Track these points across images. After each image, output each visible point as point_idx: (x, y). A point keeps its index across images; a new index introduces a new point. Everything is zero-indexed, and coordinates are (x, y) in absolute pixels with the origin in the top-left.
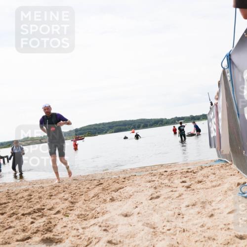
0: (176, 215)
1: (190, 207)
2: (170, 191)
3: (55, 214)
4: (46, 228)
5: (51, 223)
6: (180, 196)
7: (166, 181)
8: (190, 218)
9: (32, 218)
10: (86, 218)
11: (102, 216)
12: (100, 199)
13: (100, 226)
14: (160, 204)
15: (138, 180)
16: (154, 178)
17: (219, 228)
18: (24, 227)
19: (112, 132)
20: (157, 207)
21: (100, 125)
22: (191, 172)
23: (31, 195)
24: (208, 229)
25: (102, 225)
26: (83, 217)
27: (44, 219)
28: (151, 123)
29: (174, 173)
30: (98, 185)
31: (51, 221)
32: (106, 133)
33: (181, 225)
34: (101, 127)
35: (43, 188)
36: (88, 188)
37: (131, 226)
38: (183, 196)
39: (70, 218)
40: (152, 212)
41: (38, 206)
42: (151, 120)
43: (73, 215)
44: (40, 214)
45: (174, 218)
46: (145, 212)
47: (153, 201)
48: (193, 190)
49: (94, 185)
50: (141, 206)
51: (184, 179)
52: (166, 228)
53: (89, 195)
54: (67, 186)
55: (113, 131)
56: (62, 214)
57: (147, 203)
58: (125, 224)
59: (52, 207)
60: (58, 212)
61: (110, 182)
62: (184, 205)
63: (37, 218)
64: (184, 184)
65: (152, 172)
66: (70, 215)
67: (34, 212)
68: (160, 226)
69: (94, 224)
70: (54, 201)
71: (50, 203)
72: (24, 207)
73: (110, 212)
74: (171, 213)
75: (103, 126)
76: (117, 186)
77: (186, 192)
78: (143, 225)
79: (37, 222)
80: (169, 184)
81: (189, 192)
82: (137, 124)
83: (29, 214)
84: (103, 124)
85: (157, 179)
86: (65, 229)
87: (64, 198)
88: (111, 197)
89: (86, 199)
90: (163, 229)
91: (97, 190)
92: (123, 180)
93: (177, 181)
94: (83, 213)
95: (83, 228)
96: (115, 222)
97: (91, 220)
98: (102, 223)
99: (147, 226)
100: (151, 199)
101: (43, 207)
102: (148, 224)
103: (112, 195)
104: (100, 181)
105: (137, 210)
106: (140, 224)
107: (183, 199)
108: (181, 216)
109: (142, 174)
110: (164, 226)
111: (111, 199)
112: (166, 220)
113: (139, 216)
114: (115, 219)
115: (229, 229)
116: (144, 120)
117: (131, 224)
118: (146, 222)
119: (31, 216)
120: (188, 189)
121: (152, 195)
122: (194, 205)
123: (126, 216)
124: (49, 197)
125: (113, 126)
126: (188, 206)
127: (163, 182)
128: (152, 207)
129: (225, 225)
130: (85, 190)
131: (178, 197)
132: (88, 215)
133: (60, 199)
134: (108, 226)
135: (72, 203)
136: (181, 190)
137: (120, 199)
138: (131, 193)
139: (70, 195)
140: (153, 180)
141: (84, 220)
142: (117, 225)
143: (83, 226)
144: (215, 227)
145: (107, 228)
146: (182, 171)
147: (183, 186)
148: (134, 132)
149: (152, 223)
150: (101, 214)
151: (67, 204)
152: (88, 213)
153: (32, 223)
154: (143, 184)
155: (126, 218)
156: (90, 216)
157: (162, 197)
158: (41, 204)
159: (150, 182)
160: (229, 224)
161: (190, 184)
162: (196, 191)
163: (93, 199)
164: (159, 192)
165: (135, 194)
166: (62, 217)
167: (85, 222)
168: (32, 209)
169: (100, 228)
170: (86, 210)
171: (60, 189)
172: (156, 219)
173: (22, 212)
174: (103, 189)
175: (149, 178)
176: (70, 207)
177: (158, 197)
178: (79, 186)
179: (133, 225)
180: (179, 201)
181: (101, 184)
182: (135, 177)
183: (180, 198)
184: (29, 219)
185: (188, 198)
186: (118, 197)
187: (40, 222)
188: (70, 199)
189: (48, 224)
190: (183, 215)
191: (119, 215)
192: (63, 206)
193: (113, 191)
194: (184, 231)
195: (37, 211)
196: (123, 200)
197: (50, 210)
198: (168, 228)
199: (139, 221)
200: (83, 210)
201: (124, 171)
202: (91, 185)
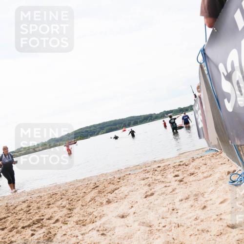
0: (171, 209)
1: (184, 201)
2: (163, 186)
3: (54, 223)
4: (46, 238)
5: (50, 233)
6: (173, 190)
7: (159, 177)
8: (184, 212)
9: (32, 230)
10: (84, 223)
11: (100, 220)
12: (96, 203)
13: (98, 231)
14: (155, 201)
15: (132, 179)
16: (147, 175)
17: (212, 219)
18: (25, 240)
19: (104, 133)
20: (152, 205)
21: (90, 127)
22: (183, 165)
23: (30, 206)
24: (202, 221)
25: (100, 229)
26: (81, 223)
27: (44, 230)
28: (141, 119)
29: (167, 168)
30: (94, 188)
31: (50, 231)
32: (98, 134)
33: (175, 220)
34: (92, 129)
35: (41, 197)
36: (85, 193)
37: (128, 227)
38: (177, 191)
39: (69, 226)
40: (147, 210)
41: (37, 217)
42: (141, 116)
43: (72, 222)
44: (40, 225)
45: (169, 213)
46: (141, 211)
47: (148, 198)
48: (186, 183)
49: (90, 189)
50: (136, 205)
51: (177, 173)
52: (161, 225)
53: (86, 200)
54: (64, 192)
55: (105, 131)
56: (60, 222)
57: (141, 201)
58: (122, 226)
59: (51, 216)
60: (57, 221)
61: (106, 183)
62: (178, 200)
63: (36, 229)
64: (176, 178)
65: (147, 168)
66: (69, 223)
67: (34, 223)
68: (155, 223)
69: (92, 229)
70: (52, 210)
71: (48, 212)
72: (23, 220)
73: (107, 215)
74: (165, 209)
75: (94, 128)
76: (112, 187)
77: (179, 186)
78: (139, 225)
79: (36, 233)
80: (162, 180)
81: (182, 186)
82: (127, 122)
83: (29, 226)
84: (94, 126)
85: (151, 176)
86: (65, 238)
87: (61, 205)
88: (107, 200)
89: (84, 204)
90: (159, 226)
91: (93, 193)
92: (118, 180)
93: (170, 176)
94: (82, 219)
95: (82, 234)
96: (112, 224)
97: (89, 225)
98: (100, 227)
99: (143, 225)
100: (145, 197)
101: (42, 218)
102: (144, 223)
103: (108, 197)
104: (95, 183)
105: (133, 210)
106: (136, 224)
107: (177, 193)
108: (175, 211)
109: (137, 171)
110: (160, 223)
111: (107, 202)
112: (161, 217)
113: (135, 216)
114: (111, 222)
115: (221, 219)
116: (133, 117)
118: (142, 221)
119: (30, 228)
120: (182, 183)
121: (146, 193)
122: (187, 199)
123: (123, 217)
124: (47, 206)
125: (104, 127)
126: (182, 200)
127: (156, 179)
128: (147, 205)
129: (217, 215)
130: (82, 195)
131: (172, 192)
132: (86, 220)
133: (58, 207)
134: (106, 230)
135: (70, 210)
136: (174, 184)
137: (115, 201)
138: (126, 193)
139: (68, 202)
140: (147, 177)
141: (83, 225)
142: (115, 228)
143: (82, 232)
144: (208, 219)
145: (105, 232)
146: (174, 165)
147: (176, 181)
148: (125, 131)
149: (148, 222)
150: (98, 218)
151: (65, 211)
152: (86, 218)
153: (33, 235)
154: (138, 182)
155: (123, 219)
156: (88, 221)
157: (156, 194)
158: (40, 214)
159: (144, 179)
160: (221, 214)
161: (182, 177)
162: (188, 184)
163: (91, 203)
164: (154, 188)
165: (131, 193)
166: (62, 225)
167: (84, 228)
168: (31, 221)
169: (98, 233)
170: (84, 216)
171: (58, 197)
172: (151, 217)
173: (22, 225)
174: (99, 192)
175: (143, 176)
176: (69, 214)
177: (152, 194)
178: (77, 191)
179: (129, 226)
180: (171, 196)
181: (97, 187)
182: (130, 176)
183: (174, 192)
184: (29, 231)
185: (182, 191)
186: (114, 198)
187: (40, 234)
188: (67, 206)
189: (48, 234)
190: (177, 210)
191: (115, 217)
192: (61, 214)
193: (109, 193)
194: (179, 227)
195: (36, 222)
196: (119, 201)
197: (49, 219)
198: (163, 225)
199: (135, 221)
200: (81, 215)
201: (119, 171)
202: (87, 189)
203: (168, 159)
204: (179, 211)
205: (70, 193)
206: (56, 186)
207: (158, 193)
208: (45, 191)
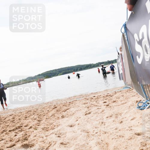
0: (101, 123)
1: (109, 118)
2: (97, 108)
3: (29, 129)
4: (24, 138)
5: (27, 134)
6: (103, 111)
7: (95, 103)
8: (109, 125)
9: (15, 133)
10: (47, 130)
11: (57, 127)
12: (55, 117)
13: (56, 134)
14: (91, 117)
15: (78, 103)
17: (126, 129)
18: (11, 139)
19: (61, 75)
20: (89, 120)
22: (109, 96)
23: (14, 118)
24: (120, 130)
25: (57, 133)
26: (46, 129)
27: (23, 132)
28: (84, 67)
29: (99, 97)
30: (54, 108)
31: (27, 133)
32: (57, 75)
33: (103, 129)
34: (54, 72)
35: (21, 113)
36: (48, 111)
38: (105, 112)
39: (38, 131)
40: (87, 123)
41: (18, 125)
42: (84, 65)
43: (40, 128)
44: (20, 129)
45: (100, 125)
46: (82, 123)
47: (87, 115)
48: (111, 107)
50: (79, 119)
51: (105, 101)
52: (95, 132)
53: (49, 115)
54: (36, 110)
55: (62, 73)
56: (33, 128)
57: (83, 117)
58: (71, 132)
59: (27, 125)
60: (31, 127)
61: (61, 105)
62: (105, 117)
63: (18, 132)
64: (105, 104)
65: (87, 97)
66: (38, 129)
67: (16, 129)
68: (91, 131)
69: (52, 133)
70: (28, 121)
71: (26, 122)
72: (10, 126)
73: (62, 125)
74: (97, 122)
76: (65, 108)
77: (106, 109)
78: (81, 131)
79: (18, 135)
80: (96, 105)
81: (108, 109)
82: (76, 69)
83: (14, 130)
84: (56, 70)
85: (89, 102)
86: (35, 138)
87: (34, 118)
88: (62, 116)
89: (47, 118)
90: (93, 133)
91: (53, 112)
92: (69, 104)
93: (101, 103)
94: (46, 126)
95: (46, 136)
96: (64, 131)
97: (50, 131)
98: (57, 132)
99: (84, 132)
100: (85, 115)
101: (22, 125)
103: (63, 114)
104: (55, 105)
105: (78, 122)
107: (105, 113)
108: (103, 124)
109: (80, 99)
110: (94, 131)
111: (62, 117)
112: (95, 127)
113: (79, 126)
114: (64, 129)
115: (131, 130)
116: (80, 65)
117: (74, 131)
118: (83, 129)
119: (14, 132)
120: (108, 107)
121: (86, 112)
122: (111, 116)
123: (71, 126)
124: (25, 118)
125: (62, 71)
126: (108, 117)
127: (93, 103)
128: (86, 119)
129: (129, 127)
130: (46, 112)
132: (49, 128)
133: (31, 119)
134: (61, 134)
135: (39, 121)
136: (104, 107)
137: (67, 117)
138: (74, 112)
139: (38, 116)
140: (86, 102)
141: (47, 131)
142: (66, 133)
143: (46, 135)
144: (124, 129)
145: (60, 135)
146: (104, 96)
147: (104, 105)
148: (74, 74)
149: (87, 130)
150: (56, 126)
151: (36, 122)
152: (48, 126)
153: (16, 135)
154: (81, 106)
155: (71, 128)
156: (50, 128)
157: (92, 113)
158: (21, 123)
159: (85, 104)
160: (131, 127)
161: (108, 103)
163: (52, 117)
164: (91, 110)
165: (76, 112)
166: (34, 130)
167: (47, 132)
168: (15, 127)
169: (56, 136)
170: (47, 125)
171: (32, 113)
172: (89, 127)
173: (9, 129)
174: (57, 111)
175: (84, 102)
176: (38, 123)
177: (90, 113)
178: (43, 109)
180: (102, 114)
181: (56, 107)
182: (76, 102)
183: (103, 113)
184: (13, 133)
185: (108, 112)
186: (66, 115)
187: (20, 135)
188: (37, 119)
189: (25, 135)
190: (104, 123)
191: (67, 126)
192: (34, 123)
193: (63, 111)
194: (105, 133)
195: (18, 128)
196: (69, 116)
197: (26, 126)
198: (96, 132)
199: (78, 129)
200: (46, 125)
201: (69, 98)
202: (50, 109)
203: (100, 92)
204: (106, 124)
205: (39, 111)
206: (30, 106)
207: (93, 113)
208: (24, 109)
